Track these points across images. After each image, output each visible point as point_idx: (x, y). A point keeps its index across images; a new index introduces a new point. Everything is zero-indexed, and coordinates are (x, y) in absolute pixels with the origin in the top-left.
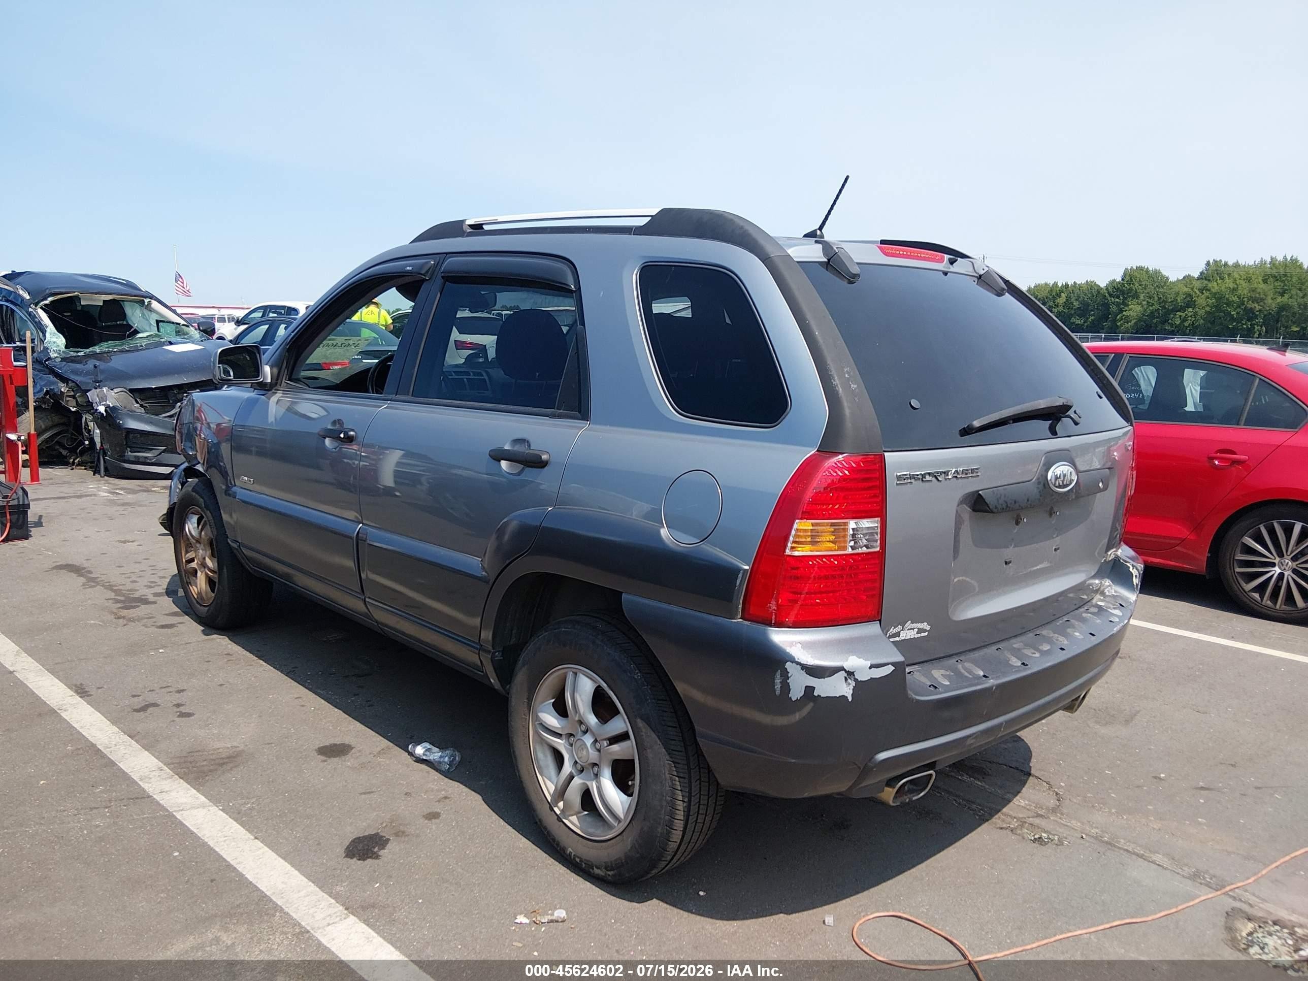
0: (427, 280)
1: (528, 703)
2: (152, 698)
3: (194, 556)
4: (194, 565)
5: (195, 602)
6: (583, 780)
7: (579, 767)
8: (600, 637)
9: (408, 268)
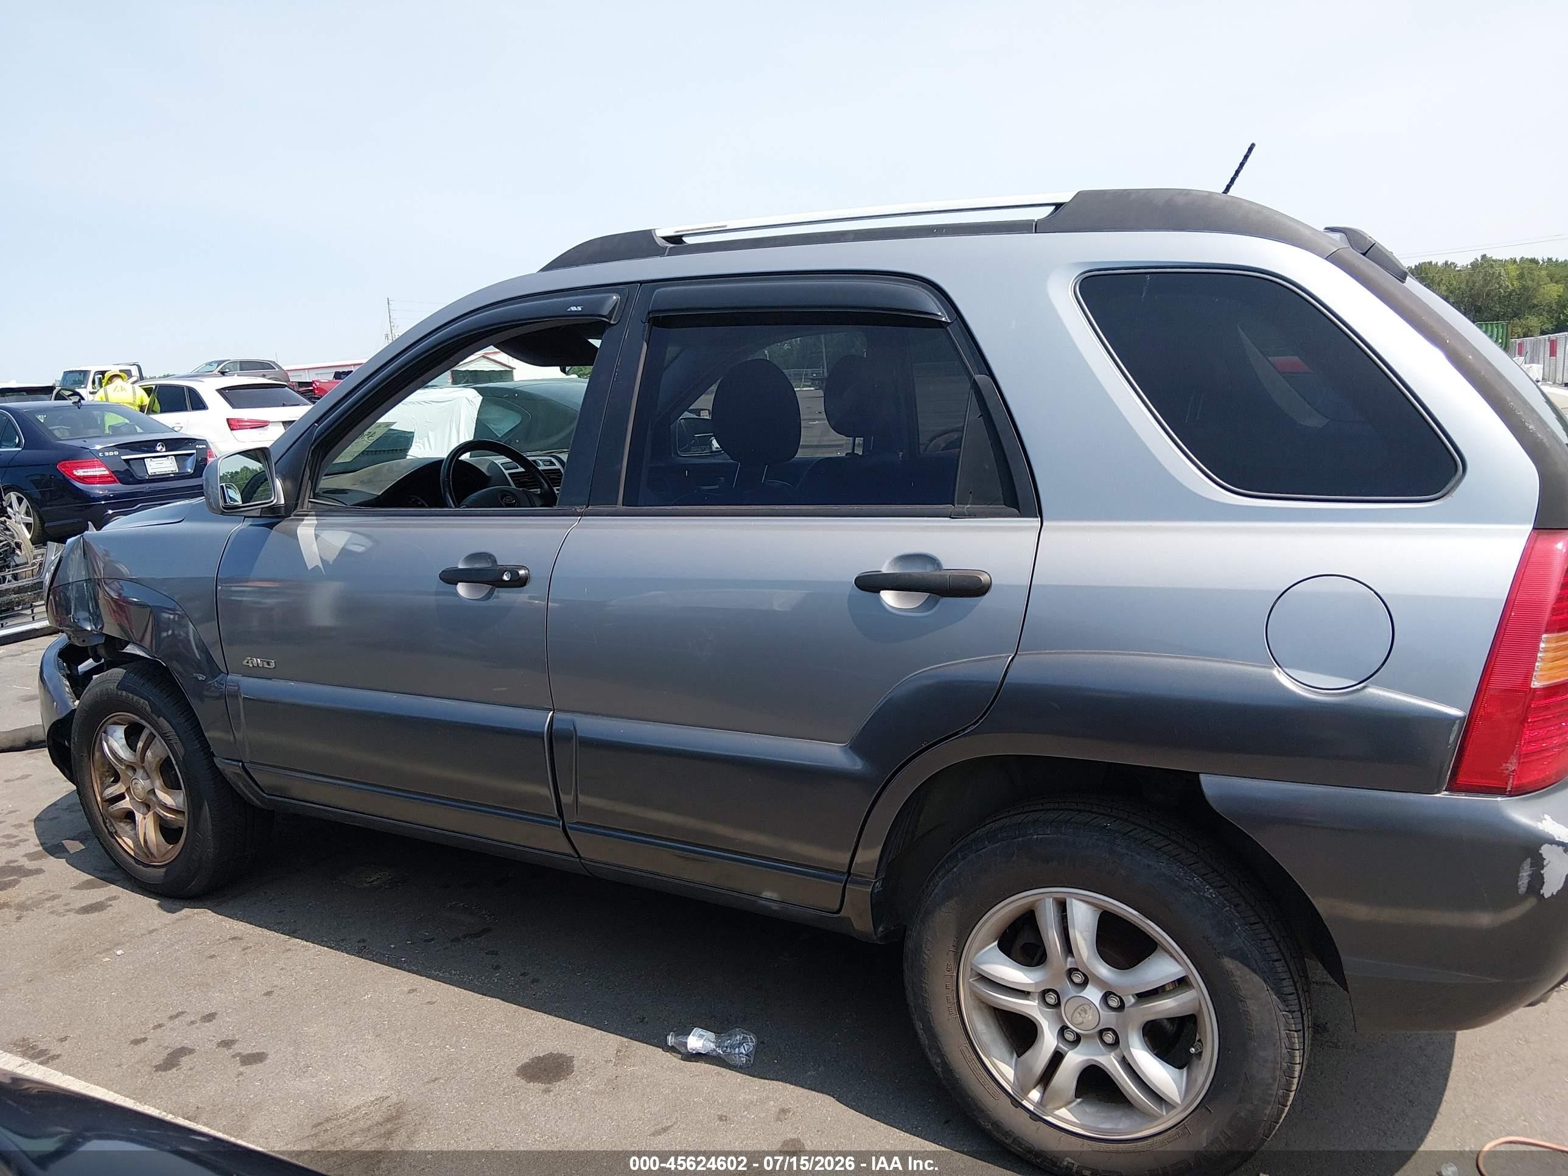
0: (613, 325)
1: (956, 953)
2: (174, 1038)
3: (123, 789)
4: (126, 804)
5: (133, 862)
6: (1085, 1054)
7: (1070, 1037)
8: (1118, 841)
9: (574, 309)
